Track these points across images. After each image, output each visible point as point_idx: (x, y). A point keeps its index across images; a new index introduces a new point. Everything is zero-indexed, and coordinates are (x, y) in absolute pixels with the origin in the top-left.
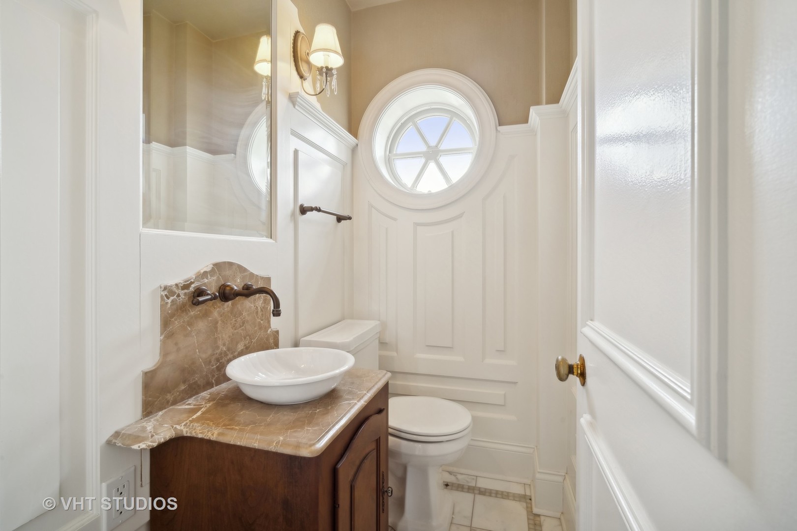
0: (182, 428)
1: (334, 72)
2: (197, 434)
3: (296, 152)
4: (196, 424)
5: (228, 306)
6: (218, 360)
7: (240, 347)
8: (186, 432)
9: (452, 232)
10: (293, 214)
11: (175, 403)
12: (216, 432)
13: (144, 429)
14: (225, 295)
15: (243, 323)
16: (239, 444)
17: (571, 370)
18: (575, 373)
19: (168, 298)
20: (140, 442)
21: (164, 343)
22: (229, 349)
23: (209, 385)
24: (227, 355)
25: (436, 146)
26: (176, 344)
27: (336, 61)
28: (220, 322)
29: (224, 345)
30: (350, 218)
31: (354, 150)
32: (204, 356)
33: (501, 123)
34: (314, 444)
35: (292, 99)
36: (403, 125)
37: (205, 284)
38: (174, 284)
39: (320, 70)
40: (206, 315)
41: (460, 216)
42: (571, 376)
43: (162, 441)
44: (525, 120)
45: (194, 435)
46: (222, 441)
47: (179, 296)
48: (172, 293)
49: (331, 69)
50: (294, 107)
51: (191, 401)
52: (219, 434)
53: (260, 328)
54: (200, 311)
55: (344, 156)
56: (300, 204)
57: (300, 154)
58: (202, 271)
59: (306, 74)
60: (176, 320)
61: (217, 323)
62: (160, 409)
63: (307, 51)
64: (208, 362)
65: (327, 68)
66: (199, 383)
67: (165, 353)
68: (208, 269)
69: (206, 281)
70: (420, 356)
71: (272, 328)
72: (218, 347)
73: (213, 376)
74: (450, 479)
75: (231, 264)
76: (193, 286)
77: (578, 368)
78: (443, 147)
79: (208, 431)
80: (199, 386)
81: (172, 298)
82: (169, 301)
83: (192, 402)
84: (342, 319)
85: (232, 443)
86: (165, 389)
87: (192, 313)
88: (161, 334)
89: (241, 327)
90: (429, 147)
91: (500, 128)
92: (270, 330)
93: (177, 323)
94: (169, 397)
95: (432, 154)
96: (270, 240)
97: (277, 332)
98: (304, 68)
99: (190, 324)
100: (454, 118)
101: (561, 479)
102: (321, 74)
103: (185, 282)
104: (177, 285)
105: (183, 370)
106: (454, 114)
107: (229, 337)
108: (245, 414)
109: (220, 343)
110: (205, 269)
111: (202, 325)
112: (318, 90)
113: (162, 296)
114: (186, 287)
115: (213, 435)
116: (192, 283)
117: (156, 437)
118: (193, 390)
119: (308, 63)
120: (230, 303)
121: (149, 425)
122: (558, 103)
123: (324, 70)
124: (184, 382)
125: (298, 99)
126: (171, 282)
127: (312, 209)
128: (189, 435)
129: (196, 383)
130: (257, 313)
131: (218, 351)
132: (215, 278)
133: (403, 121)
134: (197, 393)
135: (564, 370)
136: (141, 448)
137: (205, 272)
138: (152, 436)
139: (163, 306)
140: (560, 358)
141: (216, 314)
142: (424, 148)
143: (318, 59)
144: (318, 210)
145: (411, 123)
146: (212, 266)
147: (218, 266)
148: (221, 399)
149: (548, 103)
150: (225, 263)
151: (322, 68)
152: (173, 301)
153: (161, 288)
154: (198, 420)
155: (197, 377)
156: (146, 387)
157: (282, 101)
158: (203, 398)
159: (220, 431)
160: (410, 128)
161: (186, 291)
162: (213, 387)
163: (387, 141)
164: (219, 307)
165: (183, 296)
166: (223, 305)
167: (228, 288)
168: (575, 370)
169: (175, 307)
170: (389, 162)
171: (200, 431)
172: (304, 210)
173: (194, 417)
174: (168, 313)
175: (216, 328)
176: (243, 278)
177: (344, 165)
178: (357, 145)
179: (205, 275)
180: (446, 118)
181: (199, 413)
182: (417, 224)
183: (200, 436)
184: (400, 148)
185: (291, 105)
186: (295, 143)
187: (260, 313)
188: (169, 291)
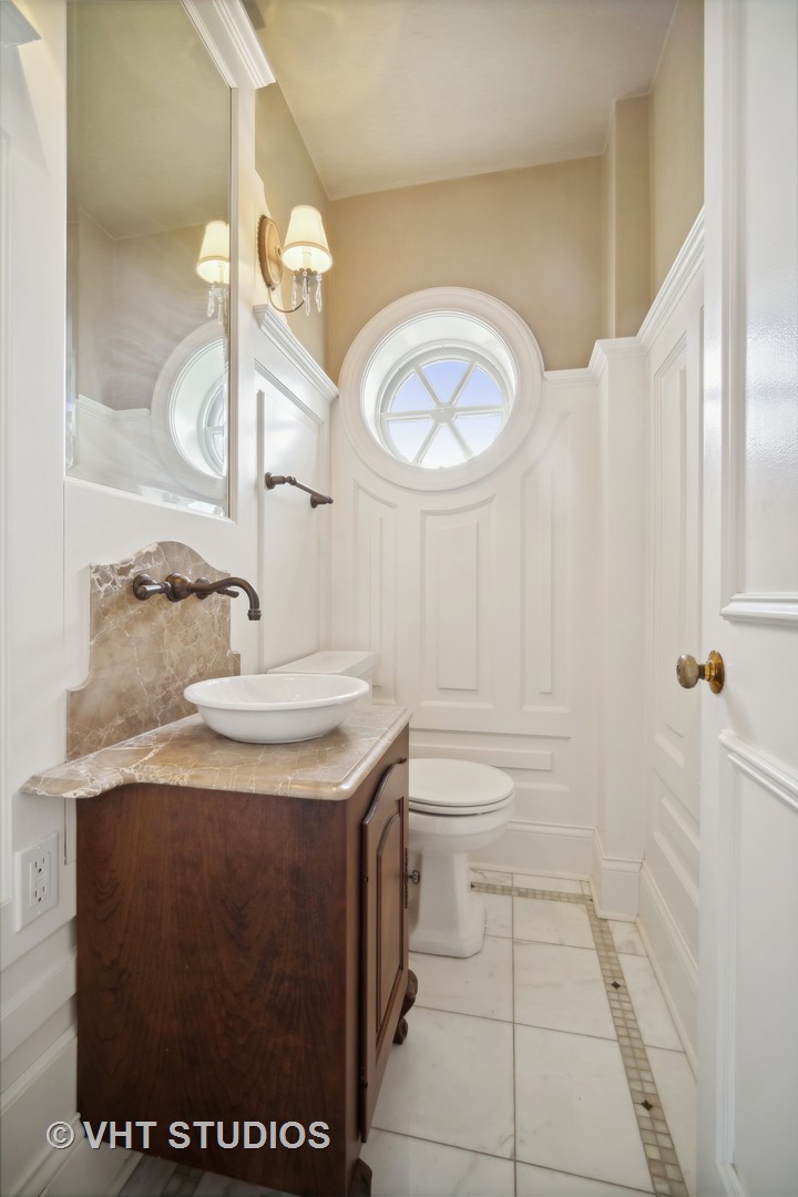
0: (133, 771)
1: (319, 278)
2: (157, 779)
3: (260, 395)
4: (152, 767)
5: (177, 609)
6: (164, 687)
7: (192, 672)
8: (139, 776)
9: (478, 524)
10: (257, 487)
11: (108, 744)
12: (186, 775)
13: (75, 773)
14: (176, 591)
15: (196, 637)
16: (225, 788)
17: (701, 672)
18: (707, 677)
19: (101, 585)
20: (76, 788)
21: (95, 651)
22: (178, 673)
23: (152, 723)
24: (176, 681)
25: (450, 403)
26: (111, 655)
27: (322, 262)
28: (166, 631)
29: (172, 666)
30: (330, 501)
31: (333, 403)
32: (147, 679)
33: (547, 368)
34: (340, 784)
35: (258, 314)
36: (402, 372)
37: (147, 571)
38: (108, 563)
39: (299, 275)
40: (149, 617)
41: (488, 501)
42: (700, 680)
43: (107, 787)
44: (584, 362)
45: (152, 779)
46: (198, 787)
47: (114, 583)
48: (104, 578)
49: (315, 273)
50: (260, 327)
51: (131, 741)
52: (192, 777)
53: (217, 648)
54: (142, 610)
55: (320, 410)
56: (266, 472)
57: (266, 397)
58: (144, 552)
59: (275, 281)
60: (110, 619)
61: (163, 631)
62: (91, 750)
63: (278, 246)
64: (152, 689)
65: (309, 270)
66: (139, 717)
67: (96, 667)
68: (152, 549)
69: (149, 566)
70: (427, 703)
71: (232, 649)
72: (163, 667)
73: (158, 710)
74: (477, 878)
75: (180, 546)
76: (132, 571)
77: (711, 669)
78: (458, 403)
79: (174, 775)
80: (140, 722)
81: (106, 585)
82: (102, 589)
83: (132, 743)
84: (318, 650)
85: (214, 787)
86: (96, 723)
87: (132, 612)
88: (91, 638)
89: (193, 642)
90: (439, 404)
91: (546, 374)
92: (229, 652)
93: (112, 624)
94: (102, 733)
95: (444, 415)
96: (229, 521)
97: (238, 656)
98: (272, 270)
99: (129, 628)
100: (477, 364)
101: (636, 868)
102: (299, 281)
103: (124, 563)
104: (112, 566)
105: (120, 696)
106: (476, 356)
107: (179, 654)
108: (221, 754)
109: (166, 662)
110: (148, 549)
111: (143, 631)
112: (295, 304)
113: (92, 581)
114: (123, 571)
115: (182, 778)
116: (131, 567)
117: (97, 782)
118: (133, 727)
119: (279, 264)
120: (179, 604)
121: (83, 768)
122: (635, 335)
123: (305, 274)
124: (121, 714)
125: (266, 316)
126: (105, 562)
127: (282, 481)
128: (144, 780)
129: (135, 717)
130: (213, 624)
131: (165, 674)
132: (160, 564)
133: (401, 366)
134: (137, 733)
135: (691, 673)
136: (78, 795)
137: (148, 553)
138: (92, 780)
139: (94, 595)
140: (683, 657)
141: (161, 617)
142: (432, 406)
143: (294, 259)
144: (293, 482)
145: (413, 370)
146: (157, 545)
147: (165, 548)
148: (175, 739)
149: (618, 335)
150: (173, 543)
151: (302, 270)
152: (106, 590)
153: (91, 568)
154: (151, 761)
155: (137, 709)
156: (72, 714)
157: (244, 318)
158: (149, 739)
159: (193, 773)
160: (412, 374)
161: (124, 577)
162: (157, 727)
163: (379, 394)
164: (166, 608)
165: (120, 584)
166: (170, 605)
167: (178, 581)
168: (707, 673)
169: (109, 599)
170: (381, 424)
171: (159, 775)
172: (271, 482)
173: (146, 758)
174: (102, 608)
175: (162, 638)
176: (196, 570)
177: (320, 425)
178: (338, 397)
179: (147, 556)
180: (464, 360)
181: (151, 755)
182: (425, 513)
183: (162, 781)
184: (396, 405)
185: (255, 325)
186: (260, 383)
187: (217, 626)
188: (102, 574)
